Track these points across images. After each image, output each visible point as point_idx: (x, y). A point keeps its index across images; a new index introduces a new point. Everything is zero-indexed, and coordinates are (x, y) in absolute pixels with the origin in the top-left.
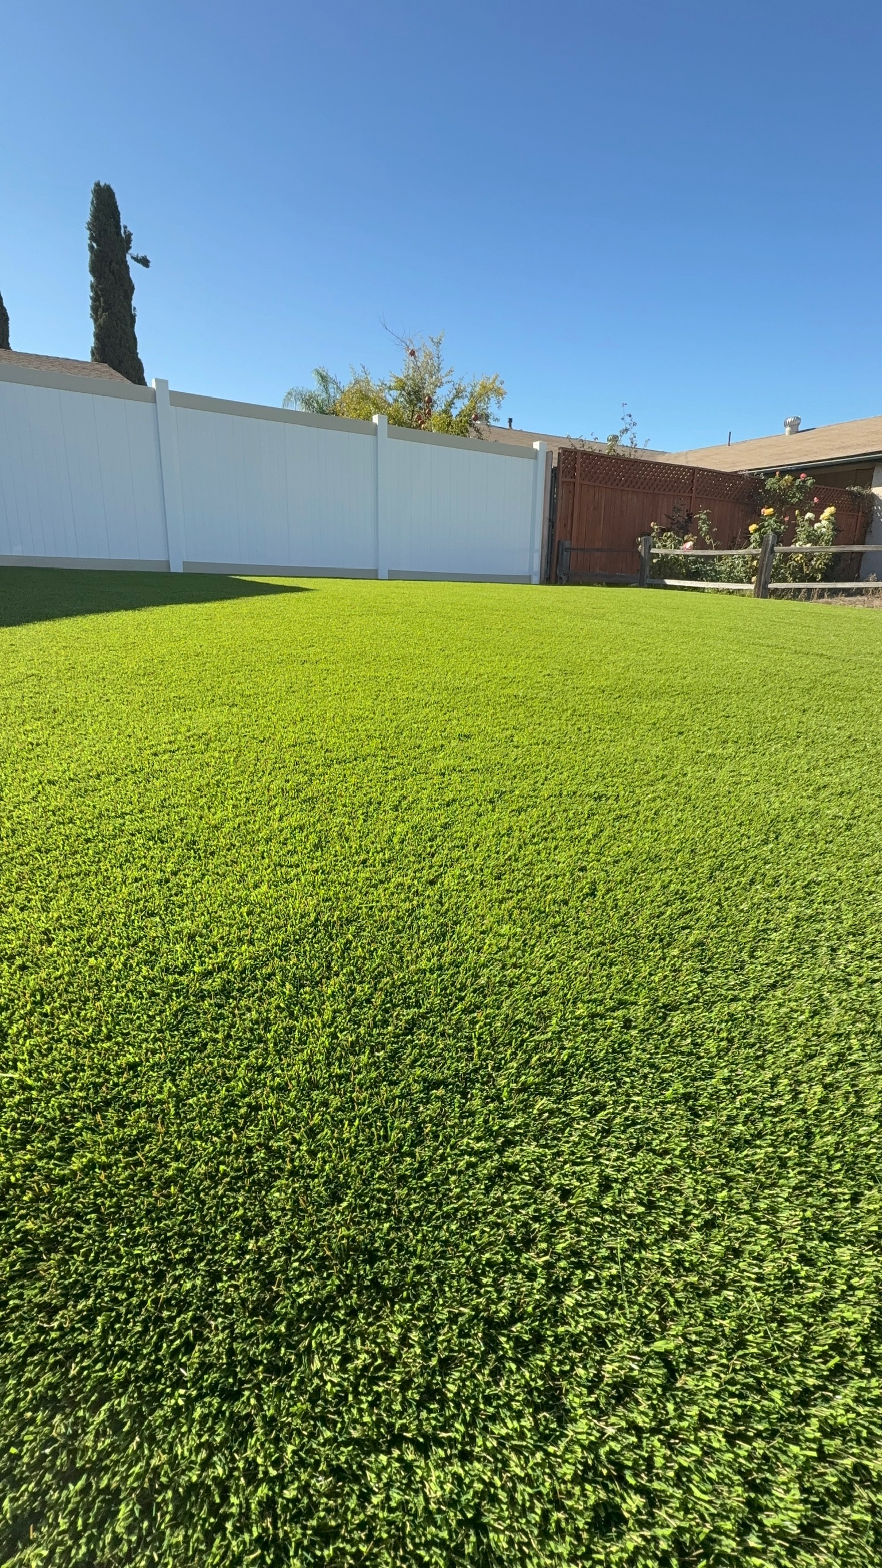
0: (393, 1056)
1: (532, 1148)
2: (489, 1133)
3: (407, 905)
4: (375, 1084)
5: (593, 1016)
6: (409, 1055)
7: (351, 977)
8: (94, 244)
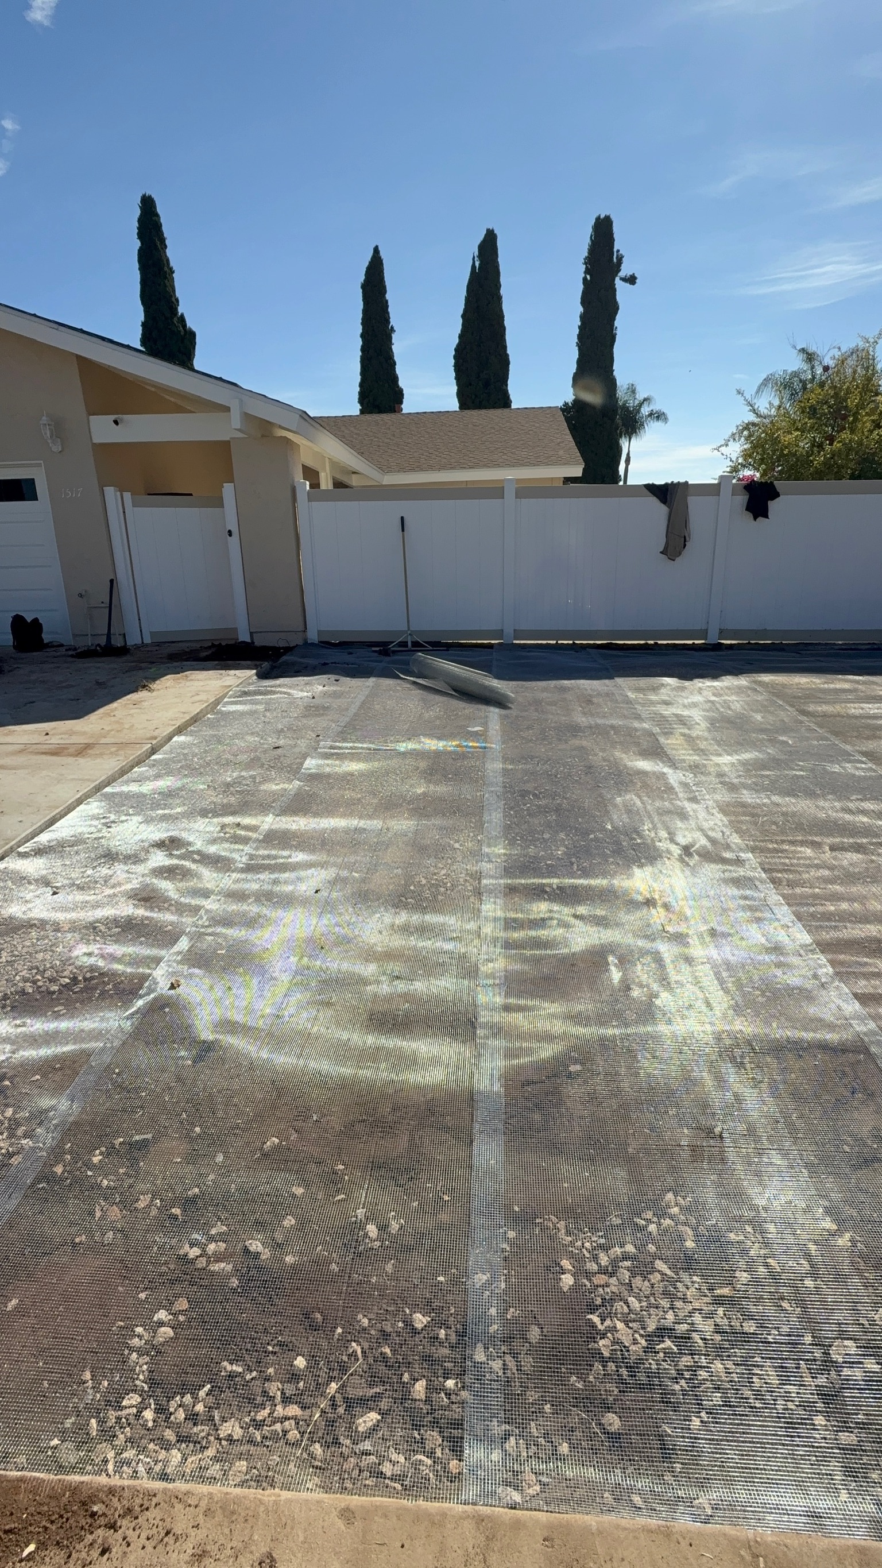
8: (588, 277)
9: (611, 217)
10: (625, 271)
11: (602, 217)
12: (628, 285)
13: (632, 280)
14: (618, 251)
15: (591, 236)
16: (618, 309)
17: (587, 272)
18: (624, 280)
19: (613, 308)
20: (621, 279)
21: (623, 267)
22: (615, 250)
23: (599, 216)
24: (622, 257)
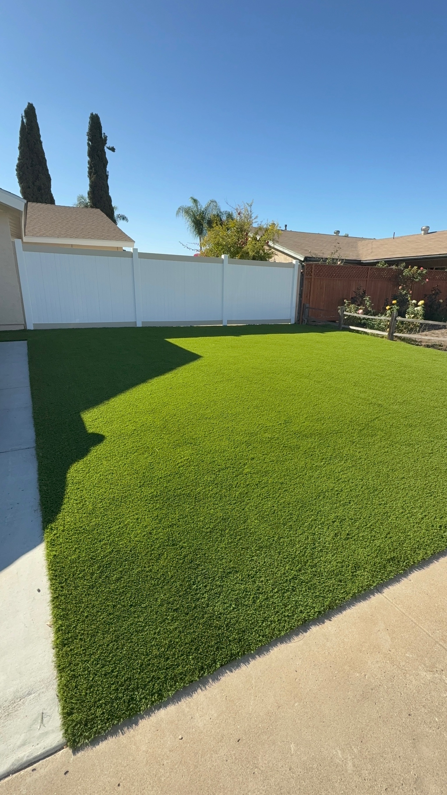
0: (237, 544)
1: (256, 558)
2: (250, 555)
3: (239, 515)
4: (235, 548)
5: (268, 539)
6: (239, 544)
7: (230, 530)
8: (90, 143)
9: (98, 115)
10: (109, 144)
11: (94, 114)
12: (111, 151)
13: (113, 149)
14: (104, 134)
15: (89, 122)
16: (107, 162)
17: (89, 140)
18: (109, 148)
19: (105, 163)
20: (107, 148)
21: (107, 142)
22: (103, 132)
23: (92, 113)
24: (107, 137)
